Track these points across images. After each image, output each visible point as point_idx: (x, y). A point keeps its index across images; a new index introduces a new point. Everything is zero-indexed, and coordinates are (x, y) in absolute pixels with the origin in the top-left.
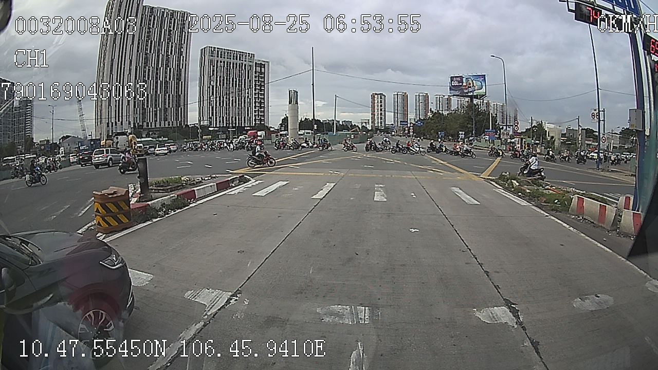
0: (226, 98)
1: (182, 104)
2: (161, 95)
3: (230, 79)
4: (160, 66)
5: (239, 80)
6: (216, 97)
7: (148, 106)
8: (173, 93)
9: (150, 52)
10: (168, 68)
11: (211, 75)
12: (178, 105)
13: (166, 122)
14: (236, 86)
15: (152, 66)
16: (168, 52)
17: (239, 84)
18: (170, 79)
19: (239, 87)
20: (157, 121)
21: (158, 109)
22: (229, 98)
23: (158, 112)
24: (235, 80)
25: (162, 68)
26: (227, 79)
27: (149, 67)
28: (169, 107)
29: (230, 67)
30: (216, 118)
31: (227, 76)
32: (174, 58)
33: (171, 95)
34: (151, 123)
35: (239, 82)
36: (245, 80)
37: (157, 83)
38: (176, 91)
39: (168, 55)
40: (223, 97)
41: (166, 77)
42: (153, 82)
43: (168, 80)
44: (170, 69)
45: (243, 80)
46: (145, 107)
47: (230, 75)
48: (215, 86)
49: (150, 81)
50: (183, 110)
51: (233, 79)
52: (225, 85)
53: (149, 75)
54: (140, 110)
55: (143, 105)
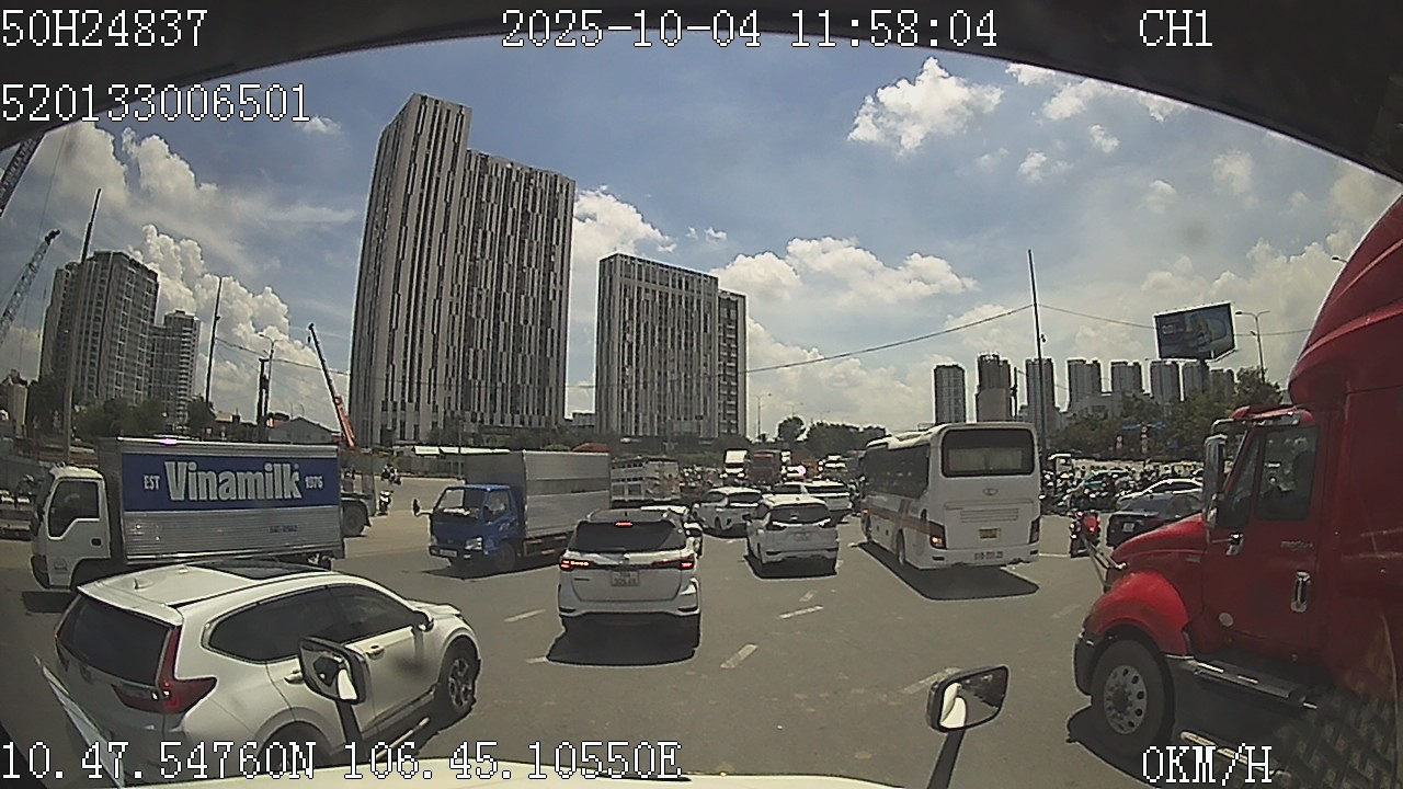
0: (659, 373)
1: (552, 382)
2: (505, 354)
3: (666, 330)
4: (504, 290)
5: (686, 333)
6: (637, 371)
7: (475, 377)
8: (533, 353)
9: (483, 257)
10: (523, 297)
11: (627, 318)
12: (543, 381)
13: (516, 416)
14: (680, 347)
15: (485, 287)
16: (520, 259)
17: (686, 345)
18: (526, 322)
19: (686, 349)
20: (495, 411)
21: (499, 385)
22: (666, 374)
23: (499, 391)
24: (677, 333)
25: (508, 295)
26: (660, 329)
27: (480, 289)
28: (523, 382)
29: (667, 304)
30: (637, 417)
31: (661, 324)
32: (535, 276)
33: (528, 357)
34: (482, 414)
35: (686, 338)
36: (699, 334)
37: (497, 326)
38: (540, 350)
39: (521, 268)
40: (653, 371)
41: (517, 316)
42: (489, 323)
43: (522, 322)
44: (527, 298)
45: (695, 334)
46: (470, 377)
47: (666, 321)
48: (634, 345)
49: (483, 321)
50: (554, 393)
51: (673, 330)
52: (657, 342)
53: (479, 308)
54: (457, 381)
55: (465, 372)
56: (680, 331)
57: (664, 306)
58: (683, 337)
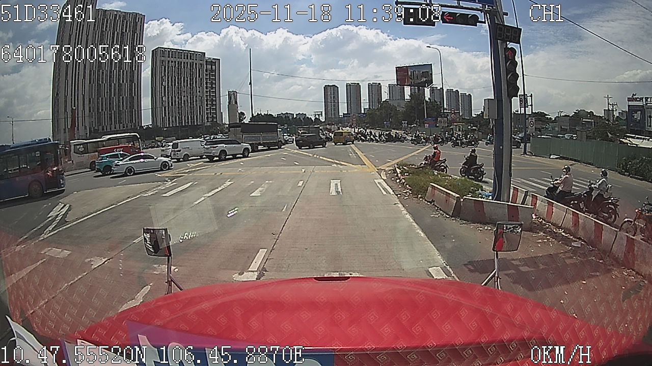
0: (178, 98)
1: (136, 107)
2: (115, 98)
3: (181, 78)
4: (113, 69)
6: (168, 98)
7: (102, 110)
8: (126, 95)
11: (163, 75)
12: (132, 107)
13: (121, 125)
14: (187, 86)
17: (190, 84)
18: (123, 82)
19: (190, 86)
20: (112, 124)
21: (113, 112)
22: (181, 98)
23: (113, 115)
24: (186, 79)
25: (115, 71)
26: (178, 78)
27: (103, 70)
28: (123, 109)
29: (181, 67)
30: (169, 118)
31: (178, 76)
33: (125, 97)
34: (106, 127)
35: (190, 81)
36: (196, 78)
37: (111, 86)
38: (130, 94)
40: (175, 97)
41: (119, 80)
42: (107, 85)
43: (121, 82)
44: (123, 71)
45: (194, 79)
46: (100, 111)
47: (181, 74)
48: (167, 86)
49: (104, 85)
50: (137, 112)
51: (184, 78)
52: (177, 84)
53: (102, 78)
54: (95, 114)
55: (98, 109)
56: (187, 78)
57: (180, 67)
58: (189, 80)
